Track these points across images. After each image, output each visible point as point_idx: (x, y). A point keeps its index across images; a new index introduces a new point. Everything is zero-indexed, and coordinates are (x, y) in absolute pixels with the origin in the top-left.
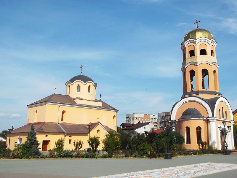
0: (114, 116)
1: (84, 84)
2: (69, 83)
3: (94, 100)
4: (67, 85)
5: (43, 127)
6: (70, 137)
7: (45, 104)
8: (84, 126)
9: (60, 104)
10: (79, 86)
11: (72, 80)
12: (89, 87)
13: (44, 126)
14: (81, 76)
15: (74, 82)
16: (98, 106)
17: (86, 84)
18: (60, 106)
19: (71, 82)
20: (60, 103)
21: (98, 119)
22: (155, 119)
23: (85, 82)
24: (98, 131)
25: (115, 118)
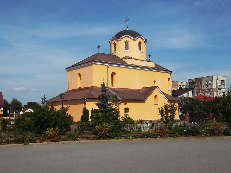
0: (169, 79)
1: (133, 40)
2: (114, 39)
3: (145, 59)
4: (112, 41)
5: (93, 93)
6: (125, 104)
7: (92, 64)
8: (138, 91)
9: (109, 65)
10: (127, 42)
11: (118, 36)
12: (140, 43)
13: (93, 91)
14: (126, 31)
15: (121, 38)
16: (151, 67)
17: (135, 40)
18: (109, 67)
19: (116, 39)
20: (110, 63)
21: (155, 82)
22: (184, 86)
23: (134, 38)
24: (156, 96)
25: (170, 81)
